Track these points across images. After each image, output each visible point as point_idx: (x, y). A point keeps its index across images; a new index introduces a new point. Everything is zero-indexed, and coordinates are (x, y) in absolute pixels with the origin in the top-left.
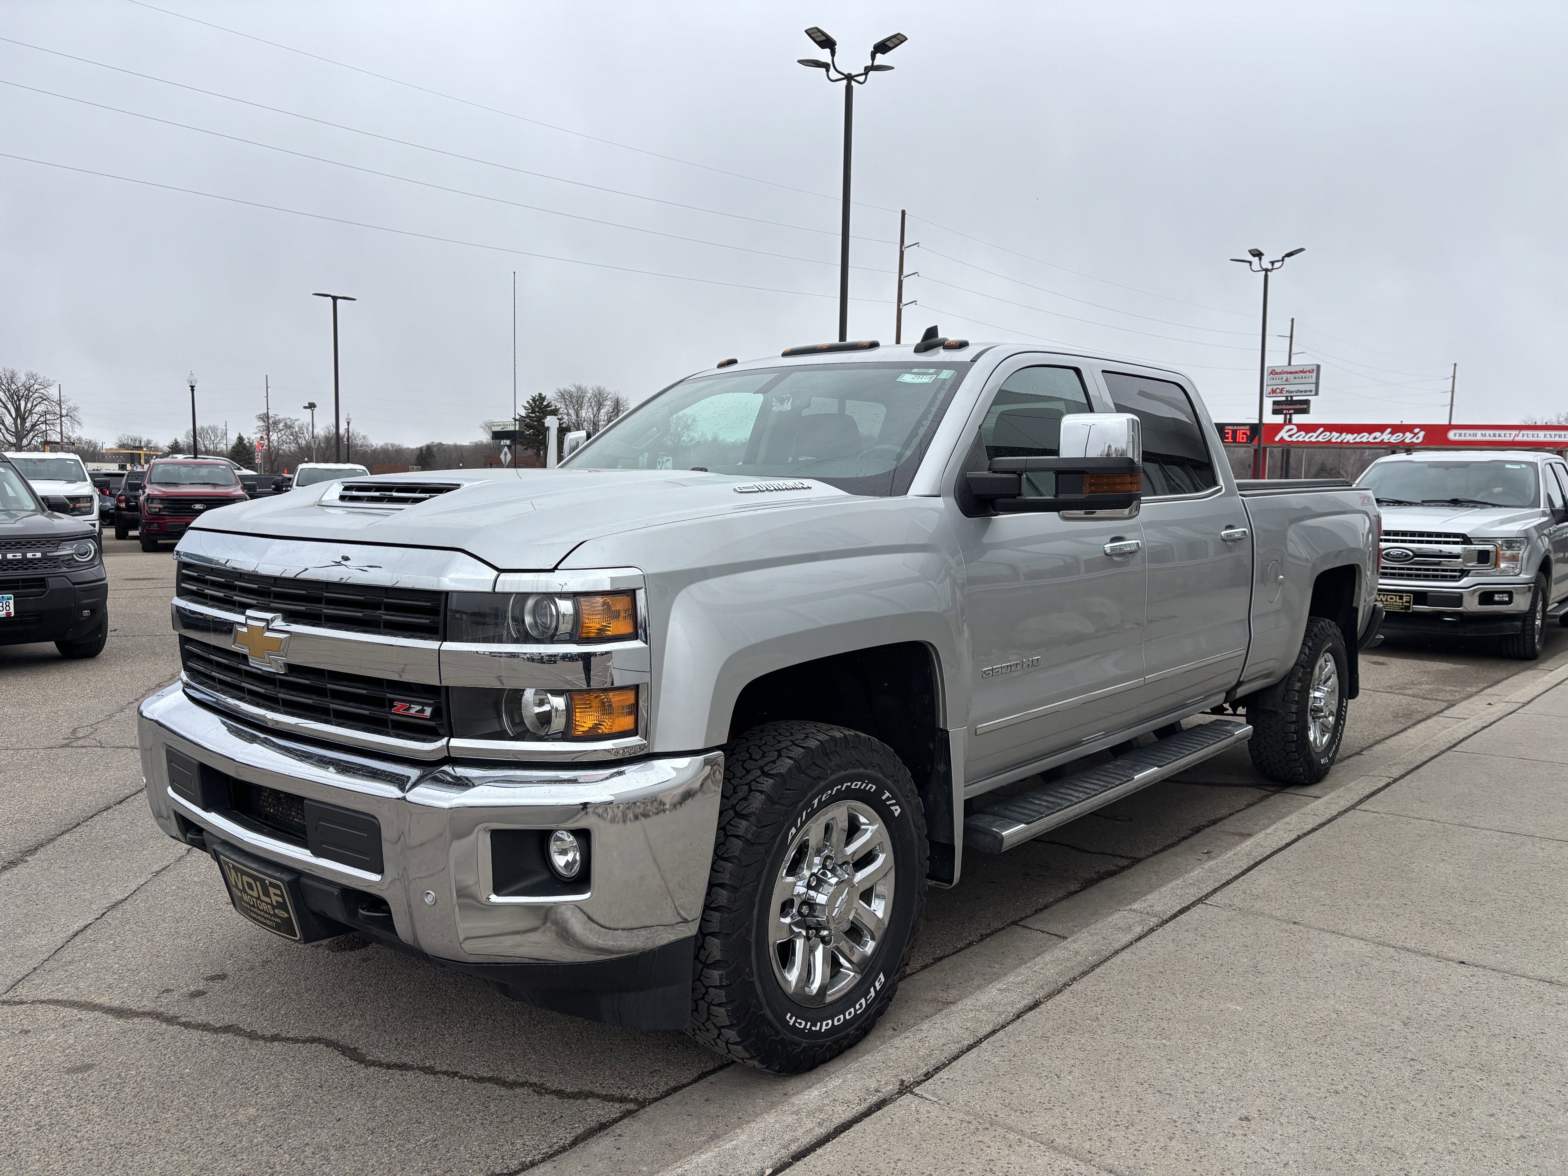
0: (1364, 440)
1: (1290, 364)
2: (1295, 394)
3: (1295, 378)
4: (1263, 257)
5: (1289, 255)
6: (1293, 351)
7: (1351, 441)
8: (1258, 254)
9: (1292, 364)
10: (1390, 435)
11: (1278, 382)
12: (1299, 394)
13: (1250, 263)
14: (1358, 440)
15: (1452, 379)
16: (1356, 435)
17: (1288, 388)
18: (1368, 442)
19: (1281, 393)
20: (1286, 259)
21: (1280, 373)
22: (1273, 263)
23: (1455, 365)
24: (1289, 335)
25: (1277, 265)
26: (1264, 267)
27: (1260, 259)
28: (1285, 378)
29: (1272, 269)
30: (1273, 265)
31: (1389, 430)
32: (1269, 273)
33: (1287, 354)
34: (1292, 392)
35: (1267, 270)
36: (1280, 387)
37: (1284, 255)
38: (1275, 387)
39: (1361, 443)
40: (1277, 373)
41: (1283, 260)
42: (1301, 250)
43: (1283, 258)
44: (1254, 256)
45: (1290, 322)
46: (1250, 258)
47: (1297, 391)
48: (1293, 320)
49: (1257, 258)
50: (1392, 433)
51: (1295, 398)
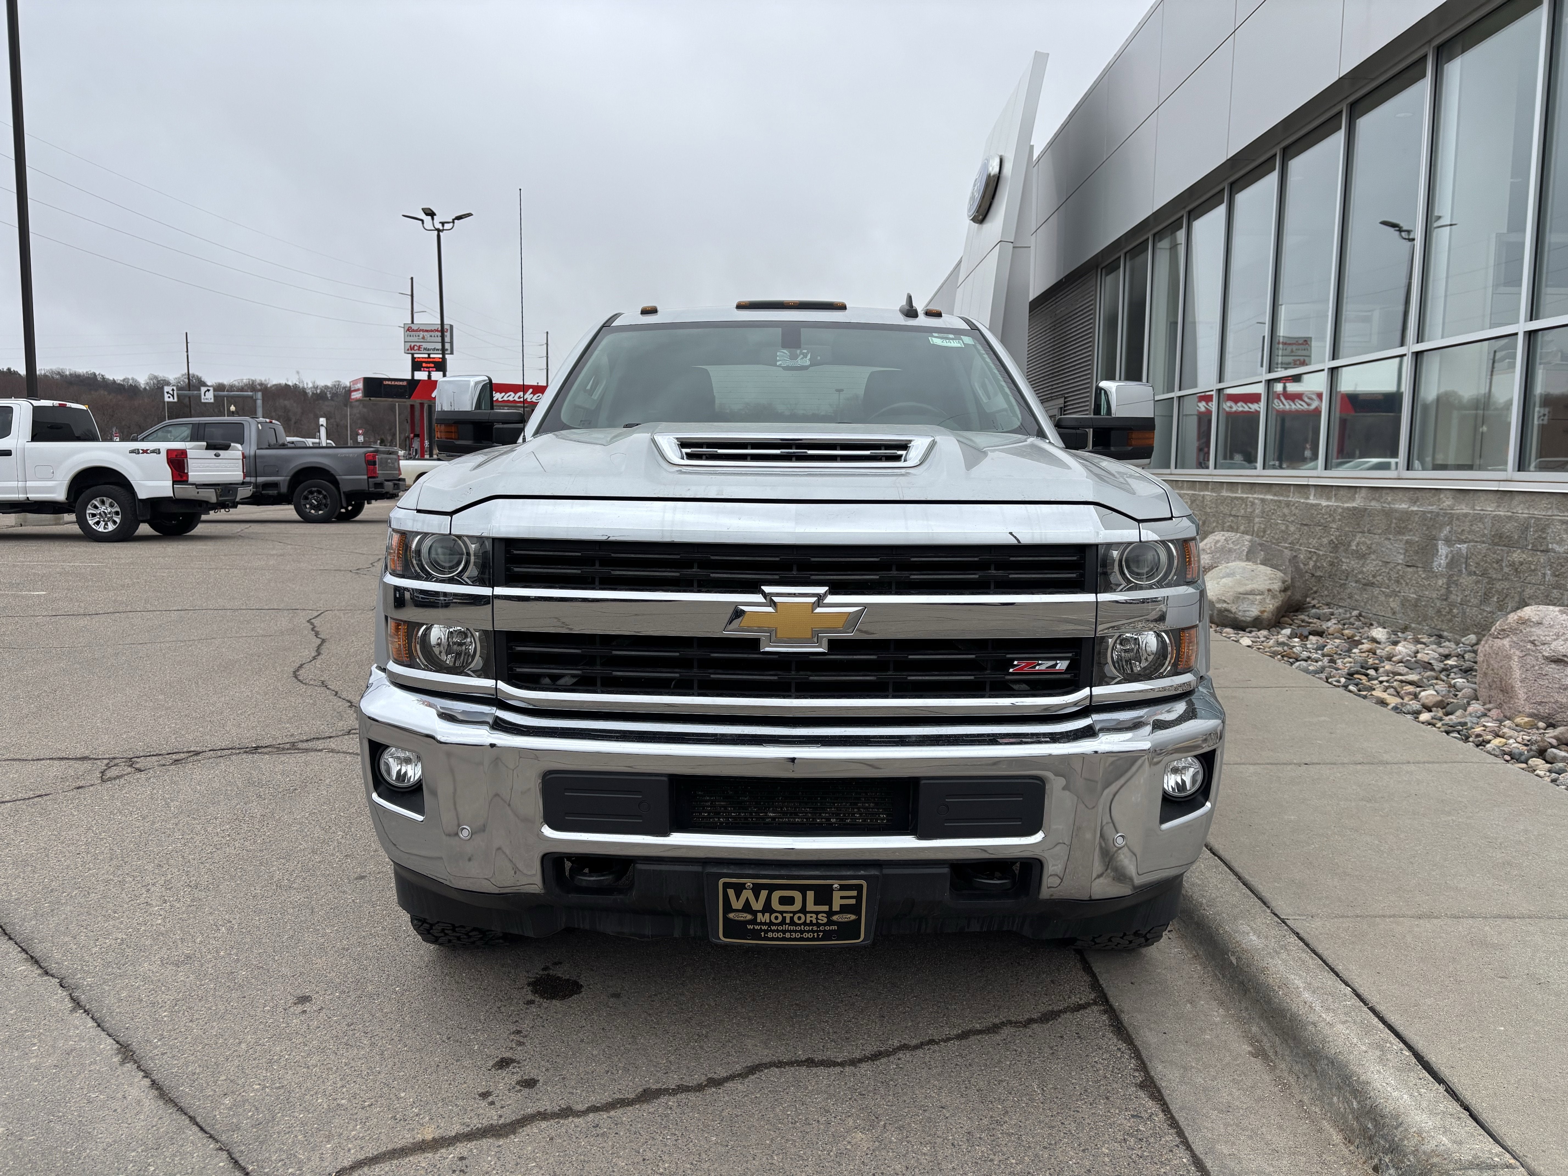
0: (511, 399)
1: (413, 322)
2: (432, 352)
3: (431, 336)
4: (435, 217)
5: (459, 218)
6: (415, 310)
7: (500, 400)
8: (431, 214)
9: (415, 322)
10: (532, 395)
11: (416, 339)
12: (435, 352)
13: (422, 221)
14: (505, 398)
15: (545, 346)
16: (503, 394)
17: (425, 345)
18: (514, 401)
19: (419, 350)
20: (456, 221)
21: (416, 331)
22: (443, 224)
23: (547, 333)
24: (410, 293)
25: (447, 226)
26: (437, 227)
27: (433, 219)
28: (421, 336)
29: (443, 230)
30: (443, 226)
31: (531, 390)
32: (441, 233)
33: (410, 312)
34: (429, 350)
35: (439, 230)
36: (418, 344)
37: (454, 217)
38: (413, 344)
39: (508, 401)
40: (414, 331)
41: (453, 222)
42: (469, 215)
43: (454, 220)
44: (427, 214)
45: (410, 281)
46: (422, 216)
47: (434, 349)
48: (412, 279)
49: (430, 217)
50: (534, 393)
51: (432, 356)
